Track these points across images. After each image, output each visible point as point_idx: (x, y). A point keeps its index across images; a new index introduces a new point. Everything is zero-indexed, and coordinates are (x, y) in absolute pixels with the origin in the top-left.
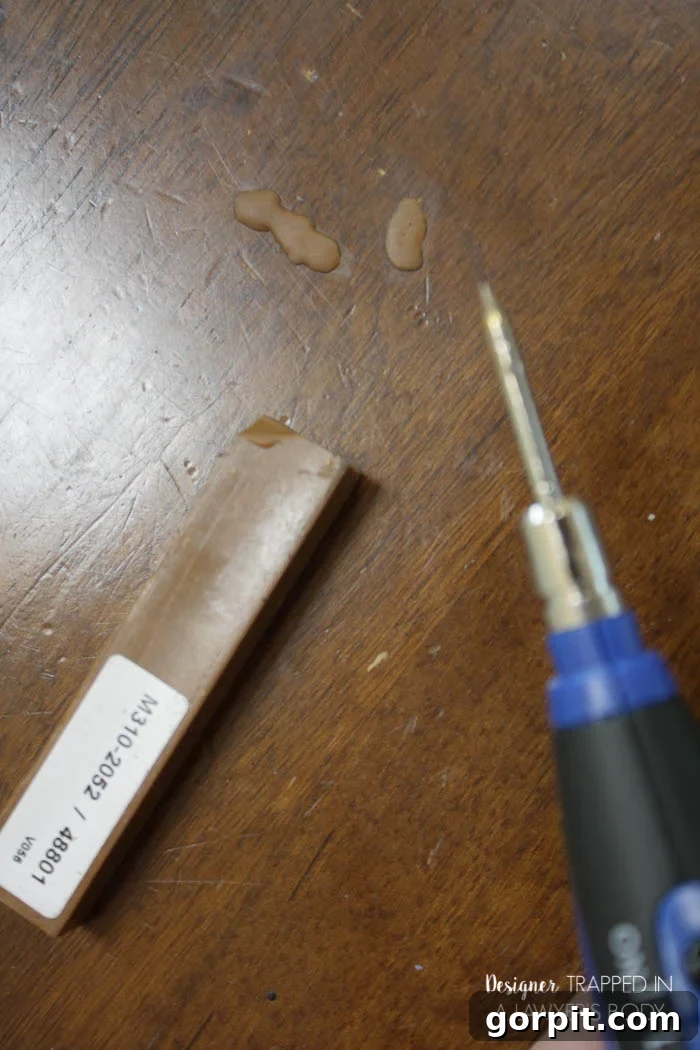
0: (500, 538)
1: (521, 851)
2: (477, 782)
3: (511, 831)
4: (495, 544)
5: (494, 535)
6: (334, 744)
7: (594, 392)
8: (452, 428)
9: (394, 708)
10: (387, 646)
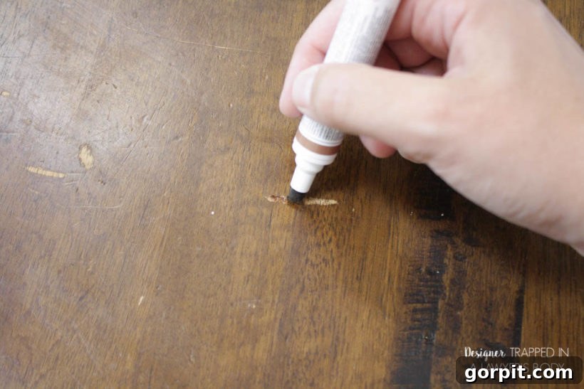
0: (165, 241)
1: (222, 340)
2: (195, 325)
3: (216, 335)
4: (164, 244)
5: (163, 241)
6: (139, 336)
7: (175, 182)
8: (131, 213)
9: (154, 313)
10: (142, 294)
